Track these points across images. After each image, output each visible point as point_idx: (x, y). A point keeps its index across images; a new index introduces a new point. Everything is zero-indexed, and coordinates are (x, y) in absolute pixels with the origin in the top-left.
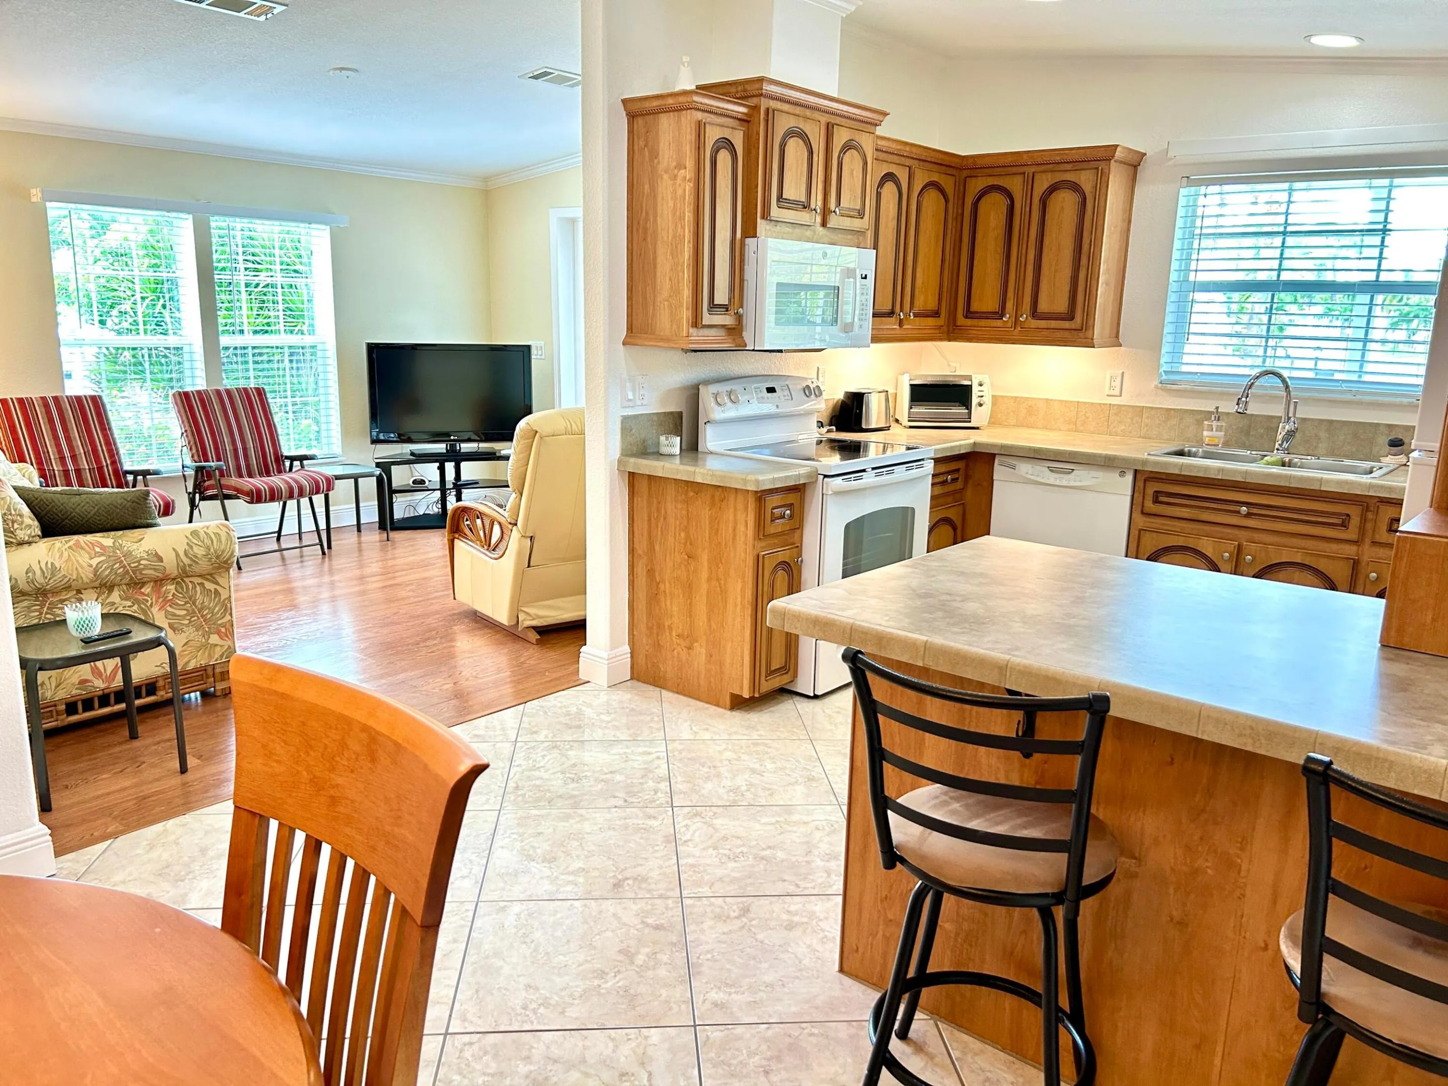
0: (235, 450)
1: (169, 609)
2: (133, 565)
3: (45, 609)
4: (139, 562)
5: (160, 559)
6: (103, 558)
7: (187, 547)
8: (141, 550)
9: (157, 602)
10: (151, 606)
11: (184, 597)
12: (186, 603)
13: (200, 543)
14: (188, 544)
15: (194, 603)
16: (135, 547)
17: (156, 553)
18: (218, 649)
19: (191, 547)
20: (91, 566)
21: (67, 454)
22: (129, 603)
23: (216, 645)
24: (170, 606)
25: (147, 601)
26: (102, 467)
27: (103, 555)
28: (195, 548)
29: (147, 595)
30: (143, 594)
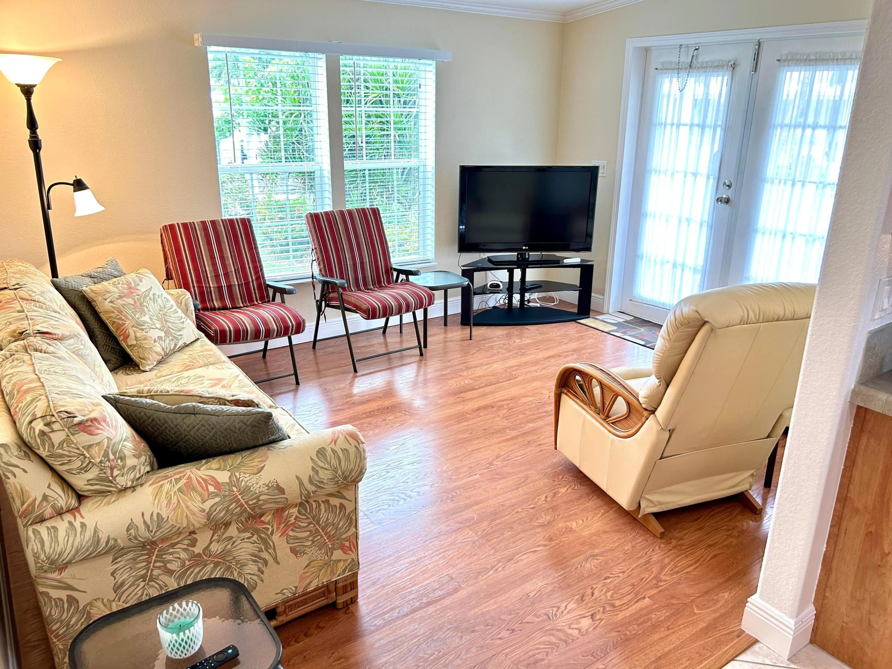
0: (355, 265)
1: (291, 533)
2: (250, 503)
3: (154, 558)
4: (258, 498)
5: (282, 491)
6: (218, 499)
7: (312, 473)
8: (261, 483)
9: (278, 528)
10: (272, 533)
11: (308, 518)
12: (309, 524)
13: (326, 466)
14: (313, 468)
15: (318, 523)
16: (254, 481)
17: (278, 485)
18: (341, 564)
19: (317, 472)
20: (203, 510)
21: (221, 272)
22: (248, 535)
23: (340, 561)
24: (292, 530)
25: (267, 529)
26: (249, 282)
27: (217, 495)
28: (320, 471)
29: (268, 523)
30: (263, 522)
